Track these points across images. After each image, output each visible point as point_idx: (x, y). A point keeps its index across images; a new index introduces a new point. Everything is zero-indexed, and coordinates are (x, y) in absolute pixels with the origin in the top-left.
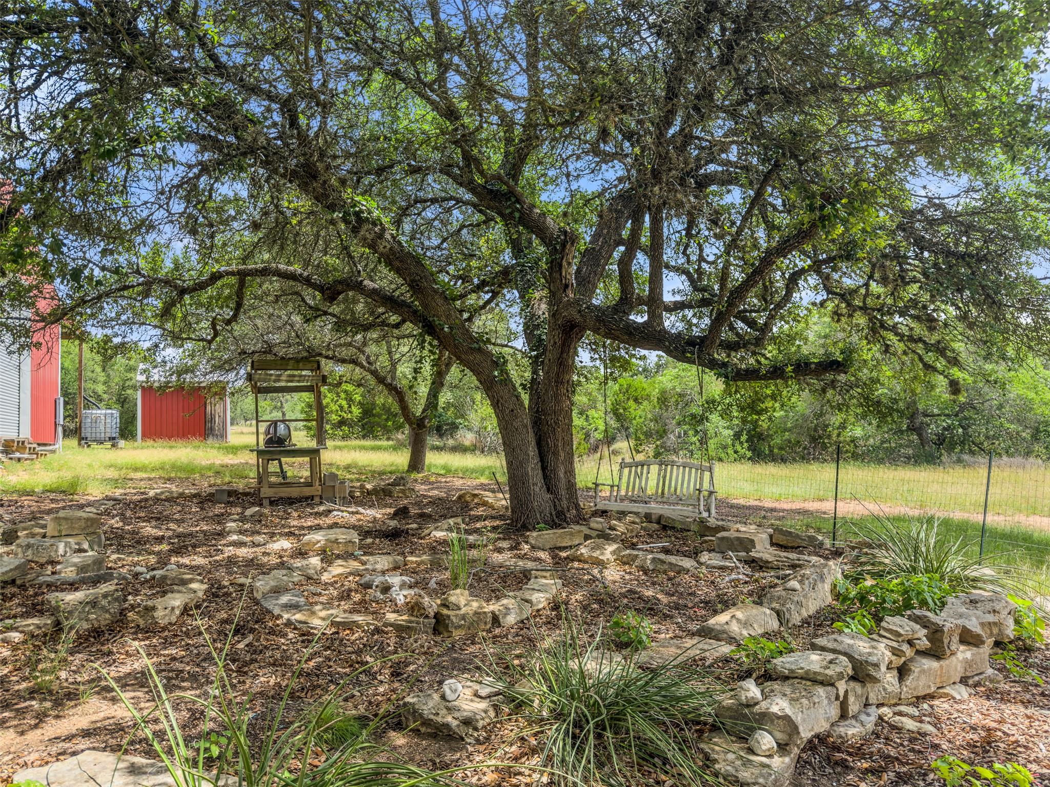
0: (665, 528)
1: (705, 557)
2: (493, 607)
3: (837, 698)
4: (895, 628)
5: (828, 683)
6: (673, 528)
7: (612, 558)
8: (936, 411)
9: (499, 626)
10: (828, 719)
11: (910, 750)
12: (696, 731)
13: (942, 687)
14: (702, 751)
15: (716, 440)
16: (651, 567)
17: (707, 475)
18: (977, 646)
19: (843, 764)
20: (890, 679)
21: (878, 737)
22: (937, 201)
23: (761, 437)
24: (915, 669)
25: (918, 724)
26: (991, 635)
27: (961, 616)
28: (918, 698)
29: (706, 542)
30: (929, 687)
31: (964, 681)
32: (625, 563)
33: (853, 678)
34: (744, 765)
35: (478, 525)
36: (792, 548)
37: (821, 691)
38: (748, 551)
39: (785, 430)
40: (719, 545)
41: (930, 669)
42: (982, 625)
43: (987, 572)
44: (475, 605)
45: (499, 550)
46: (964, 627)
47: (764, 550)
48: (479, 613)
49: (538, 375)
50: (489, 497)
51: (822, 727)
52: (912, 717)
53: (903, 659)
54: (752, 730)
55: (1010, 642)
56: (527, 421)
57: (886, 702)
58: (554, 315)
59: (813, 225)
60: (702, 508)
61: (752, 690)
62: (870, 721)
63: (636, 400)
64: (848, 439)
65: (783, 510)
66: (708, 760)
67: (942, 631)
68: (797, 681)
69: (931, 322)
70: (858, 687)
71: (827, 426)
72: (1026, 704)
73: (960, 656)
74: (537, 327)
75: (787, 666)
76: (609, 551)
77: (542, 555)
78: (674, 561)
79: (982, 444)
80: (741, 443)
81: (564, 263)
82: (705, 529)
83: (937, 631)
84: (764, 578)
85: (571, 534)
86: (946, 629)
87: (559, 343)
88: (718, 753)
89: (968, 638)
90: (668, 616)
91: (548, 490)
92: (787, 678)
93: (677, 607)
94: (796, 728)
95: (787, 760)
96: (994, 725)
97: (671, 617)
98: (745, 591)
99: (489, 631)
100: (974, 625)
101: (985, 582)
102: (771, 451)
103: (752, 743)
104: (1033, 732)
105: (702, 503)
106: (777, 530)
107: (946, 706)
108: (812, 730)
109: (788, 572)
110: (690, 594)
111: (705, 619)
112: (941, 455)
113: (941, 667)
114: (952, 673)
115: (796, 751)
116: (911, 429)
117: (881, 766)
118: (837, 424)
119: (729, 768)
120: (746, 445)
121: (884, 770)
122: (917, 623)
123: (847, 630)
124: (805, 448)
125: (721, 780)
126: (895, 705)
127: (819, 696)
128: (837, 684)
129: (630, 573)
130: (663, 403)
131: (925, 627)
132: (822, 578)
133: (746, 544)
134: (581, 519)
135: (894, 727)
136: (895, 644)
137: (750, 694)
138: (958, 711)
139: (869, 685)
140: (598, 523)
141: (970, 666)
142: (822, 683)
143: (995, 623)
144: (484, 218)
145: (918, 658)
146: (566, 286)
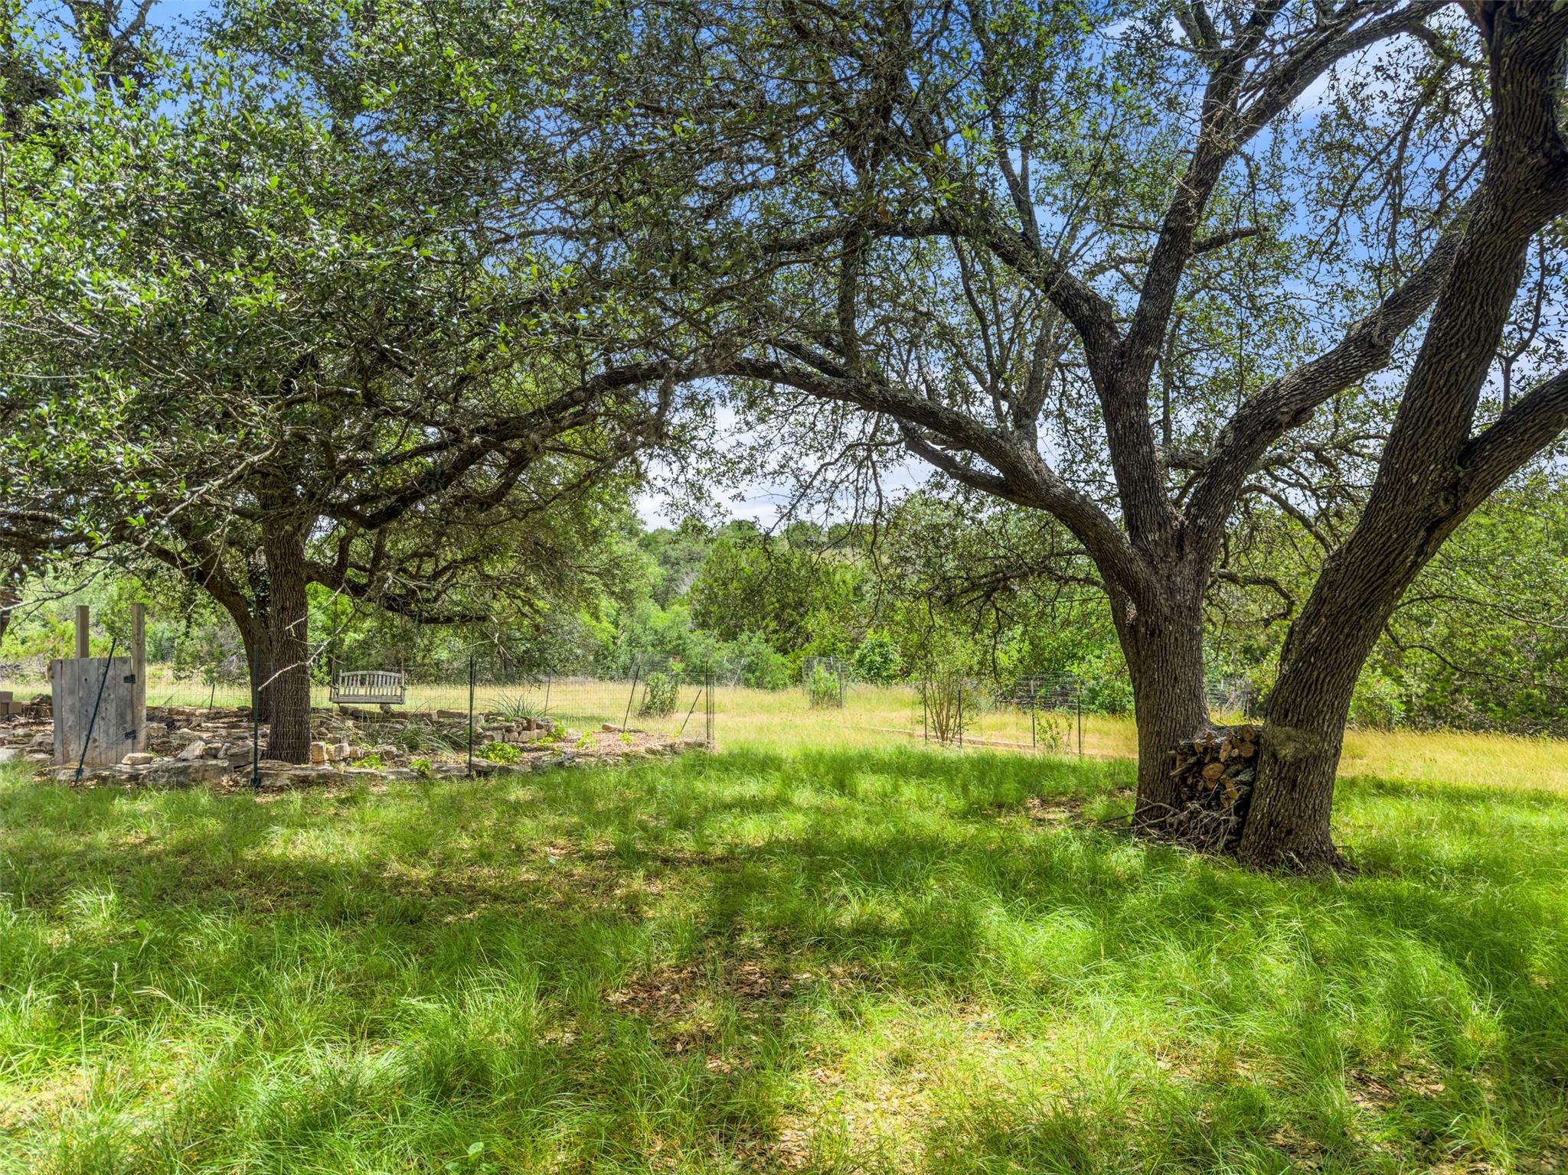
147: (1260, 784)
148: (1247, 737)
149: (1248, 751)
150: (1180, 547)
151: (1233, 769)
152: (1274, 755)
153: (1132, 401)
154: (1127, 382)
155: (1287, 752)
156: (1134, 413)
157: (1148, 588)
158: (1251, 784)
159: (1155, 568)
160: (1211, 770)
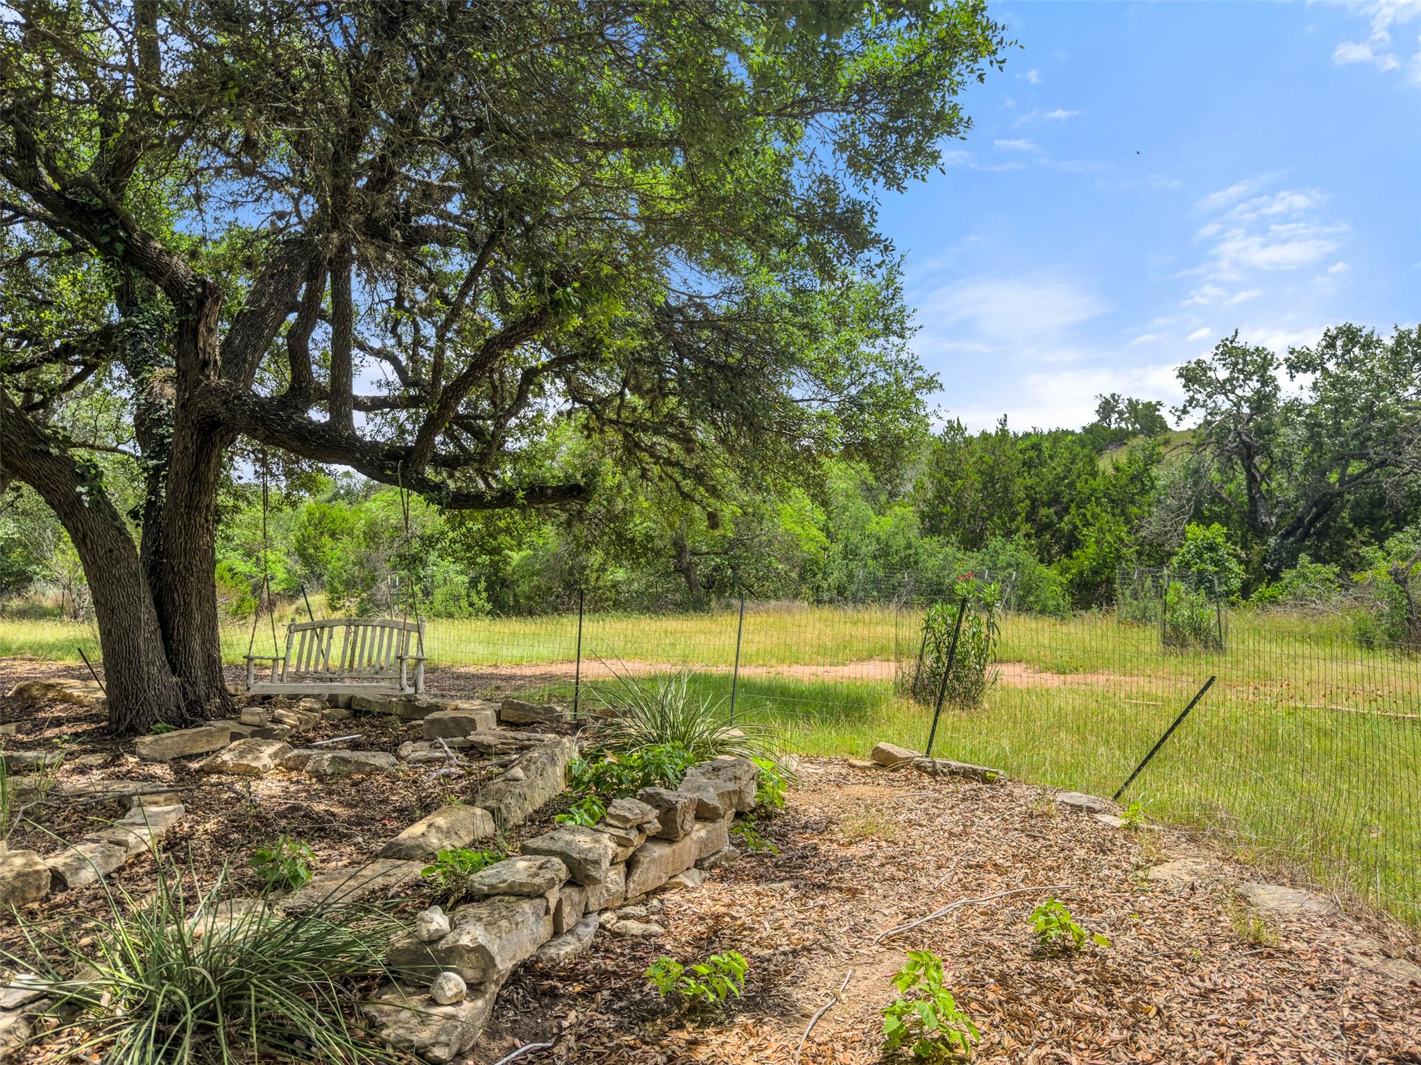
0: (357, 714)
1: (407, 749)
2: (57, 860)
3: (547, 912)
4: (622, 813)
5: (535, 894)
6: (368, 712)
7: (271, 764)
8: (704, 549)
9: (65, 887)
10: (535, 940)
11: (630, 960)
12: (360, 990)
13: (675, 876)
14: (366, 1016)
15: (445, 589)
16: (329, 771)
17: (414, 636)
18: (713, 821)
19: (553, 994)
20: (613, 878)
21: (597, 951)
22: (698, 300)
23: (504, 583)
24: (644, 859)
25: (644, 926)
26: (731, 805)
27: (699, 789)
28: (647, 894)
29: (413, 727)
30: (660, 878)
31: (699, 864)
32: (290, 769)
33: (570, 883)
34: (422, 1022)
35: (48, 733)
36: (525, 724)
37: (526, 906)
38: (467, 734)
39: (533, 574)
40: (428, 731)
41: (661, 857)
42: (721, 795)
43: (737, 732)
44: (18, 862)
45: (83, 770)
46: (700, 801)
47: (487, 732)
48: (27, 874)
49: (158, 496)
50: (75, 688)
51: (526, 950)
52: (638, 918)
53: (631, 849)
54: (436, 973)
55: (752, 812)
56: (137, 566)
57: (609, 905)
58: (183, 405)
59: (543, 311)
60: (404, 682)
61: (437, 920)
62: (588, 933)
63: (333, 535)
64: (609, 584)
65: (523, 677)
66: (374, 1026)
67: (675, 809)
68: (498, 898)
69: (687, 442)
70: (574, 893)
71: (584, 568)
72: (758, 879)
73: (694, 836)
74: (159, 422)
75: (487, 881)
76: (267, 754)
77: (157, 770)
78: (363, 759)
79: (752, 586)
80: (478, 593)
81: (202, 329)
82: (412, 709)
83: (669, 810)
84: (484, 768)
85: (210, 734)
86: (679, 806)
87: (192, 448)
88: (388, 1015)
89: (705, 814)
90: (345, 836)
91: (174, 671)
92: (487, 896)
93: (360, 822)
94: (492, 959)
95: (480, 1003)
96: (723, 910)
97: (350, 836)
98: (457, 788)
99: (46, 899)
100: (711, 797)
101: (733, 744)
102: (517, 601)
103: (435, 991)
104: (760, 909)
105: (405, 676)
106: (507, 703)
107: (677, 898)
108: (514, 957)
109: (514, 757)
110: (381, 802)
111: (395, 832)
112: (710, 600)
113: (674, 851)
114: (685, 857)
115: (493, 989)
116: (679, 570)
117: (595, 986)
118: (596, 566)
119: (401, 1031)
120: (484, 595)
121: (598, 989)
122: (648, 802)
123: (570, 823)
124: (557, 597)
125: (390, 1051)
126: (620, 908)
127: (524, 913)
128: (547, 894)
129: (298, 782)
130: (372, 539)
131: (657, 807)
132: (553, 760)
133: (465, 725)
134: (228, 709)
135: (617, 935)
136: (622, 833)
137: (433, 927)
138: (689, 901)
139: (589, 889)
140: (253, 715)
141: (706, 846)
142: (529, 896)
143: (734, 792)
144: (68, 245)
145: (649, 845)
146: (205, 364)
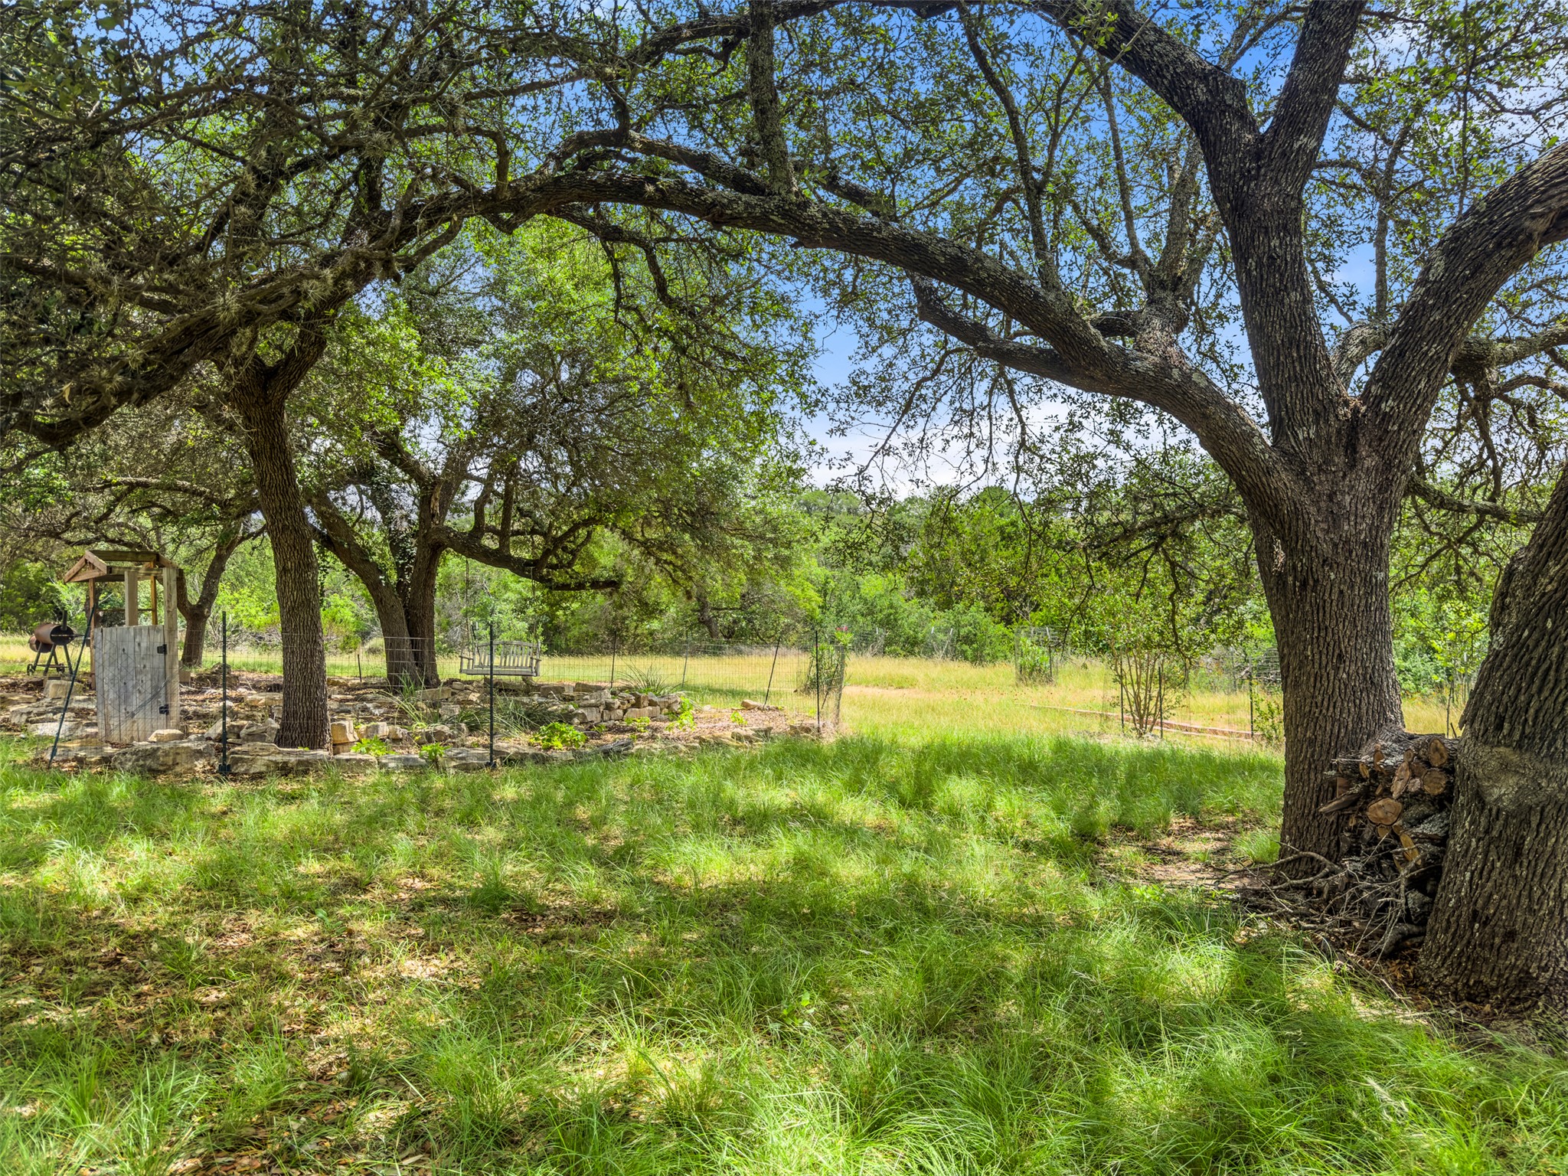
8: (723, 605)
23: (557, 629)
39: (583, 622)
64: (646, 632)
102: (568, 645)
116: (702, 622)
120: (541, 639)
130: (447, 590)
147: (1455, 845)
148: (1436, 761)
149: (1436, 786)
150: (1351, 448)
151: (1414, 811)
152: (1479, 796)
153: (1272, 225)
154: (1267, 196)
155: (1503, 791)
156: (1275, 242)
157: (1297, 513)
158: (1442, 842)
159: (1308, 481)
160: (1381, 809)
